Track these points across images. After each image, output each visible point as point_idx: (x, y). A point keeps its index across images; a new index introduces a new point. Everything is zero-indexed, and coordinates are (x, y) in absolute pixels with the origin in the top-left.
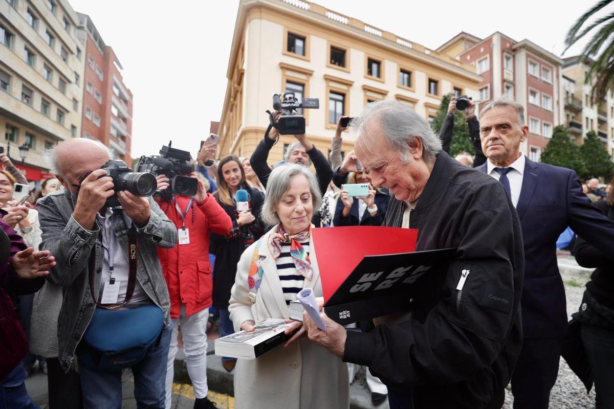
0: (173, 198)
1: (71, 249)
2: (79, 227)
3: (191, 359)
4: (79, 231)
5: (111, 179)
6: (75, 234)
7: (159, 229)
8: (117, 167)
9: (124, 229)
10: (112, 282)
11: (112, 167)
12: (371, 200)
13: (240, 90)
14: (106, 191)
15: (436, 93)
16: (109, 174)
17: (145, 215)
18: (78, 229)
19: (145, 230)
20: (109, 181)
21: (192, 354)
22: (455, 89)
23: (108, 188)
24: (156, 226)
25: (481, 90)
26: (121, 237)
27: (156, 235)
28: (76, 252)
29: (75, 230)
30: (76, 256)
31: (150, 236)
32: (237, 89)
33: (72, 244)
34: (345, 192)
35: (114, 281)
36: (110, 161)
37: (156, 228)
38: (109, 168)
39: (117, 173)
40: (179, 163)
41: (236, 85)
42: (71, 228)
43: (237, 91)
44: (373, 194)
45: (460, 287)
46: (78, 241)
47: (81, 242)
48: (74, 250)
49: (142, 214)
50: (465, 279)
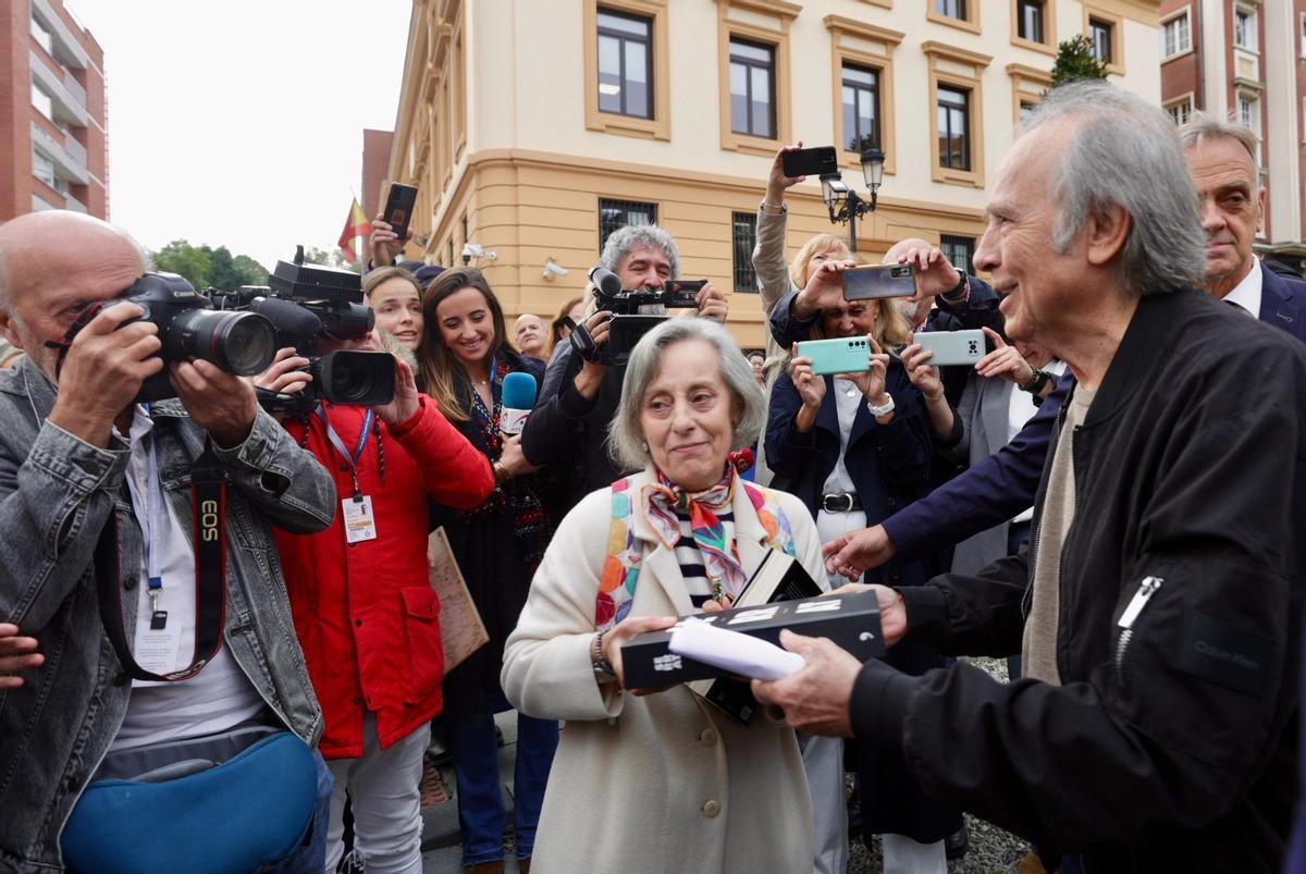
0: (318, 410)
1: (59, 506)
2: (79, 444)
3: (374, 865)
4: (79, 455)
5: (152, 327)
6: (67, 463)
7: (279, 456)
8: (169, 293)
9: (185, 473)
10: (158, 622)
11: (153, 295)
12: (876, 383)
13: (454, 36)
14: (142, 360)
15: (1040, 37)
16: (147, 316)
17: (240, 417)
18: (75, 449)
19: (242, 454)
20: (147, 334)
21: (379, 850)
22: (1095, 22)
23: (148, 353)
24: (273, 445)
25: (1168, 24)
26: (179, 492)
27: (272, 470)
28: (73, 513)
29: (65, 454)
30: (75, 522)
31: (255, 472)
32: (447, 34)
33: (59, 494)
34: (804, 363)
35: (164, 620)
36: (145, 276)
37: (271, 451)
38: (144, 297)
39: (167, 311)
40: (330, 310)
41: (440, 21)
42: (52, 453)
43: (446, 39)
44: (882, 364)
45: (1128, 618)
46: (79, 482)
47: (86, 483)
48: (67, 506)
49: (234, 416)
50: (1146, 598)
